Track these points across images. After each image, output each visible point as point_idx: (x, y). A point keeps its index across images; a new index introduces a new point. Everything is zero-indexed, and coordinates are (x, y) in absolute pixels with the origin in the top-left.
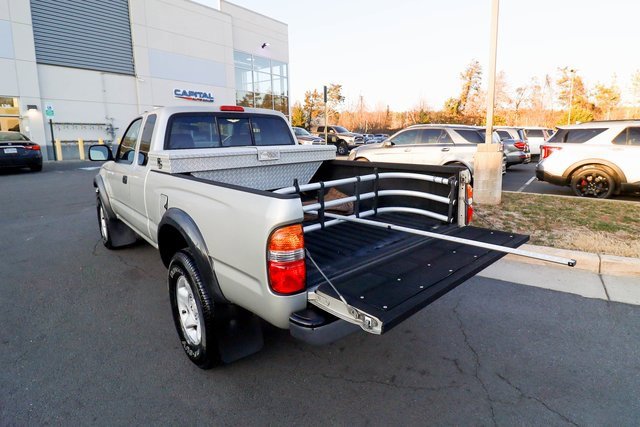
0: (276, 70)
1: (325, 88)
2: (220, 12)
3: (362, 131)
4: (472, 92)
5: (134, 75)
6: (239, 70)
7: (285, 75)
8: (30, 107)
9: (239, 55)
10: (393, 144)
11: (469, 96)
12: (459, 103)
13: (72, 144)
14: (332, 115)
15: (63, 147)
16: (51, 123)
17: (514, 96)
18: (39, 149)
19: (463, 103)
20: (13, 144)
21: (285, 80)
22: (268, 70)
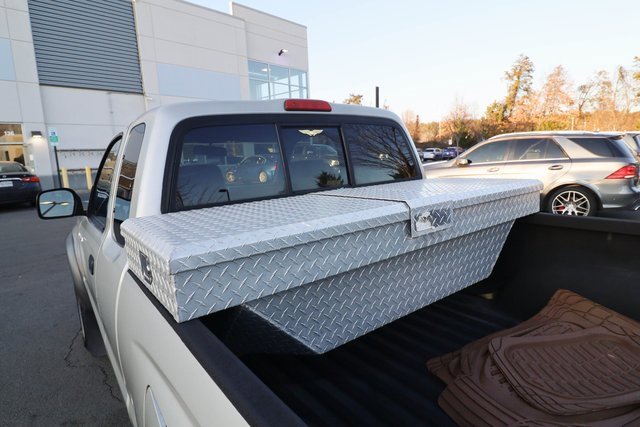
0: (295, 80)
2: (233, 17)
4: (521, 94)
5: (142, 94)
6: (255, 83)
7: (304, 85)
8: (35, 133)
9: (254, 65)
10: (470, 162)
11: (516, 100)
12: (505, 108)
13: (79, 172)
15: (69, 176)
16: (56, 151)
17: (576, 95)
18: (37, 180)
19: (510, 107)
20: (8, 176)
21: (305, 91)
22: (285, 81)
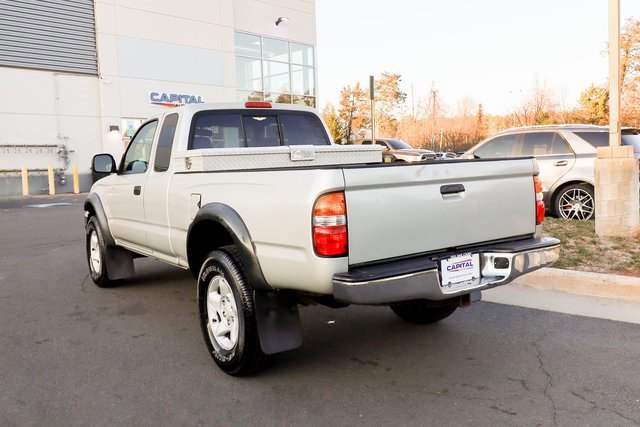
0: (297, 57)
1: (372, 78)
3: (435, 147)
5: (97, 75)
6: (242, 58)
7: (310, 63)
9: (242, 35)
13: (12, 174)
14: (386, 123)
21: (311, 71)
22: (284, 58)
